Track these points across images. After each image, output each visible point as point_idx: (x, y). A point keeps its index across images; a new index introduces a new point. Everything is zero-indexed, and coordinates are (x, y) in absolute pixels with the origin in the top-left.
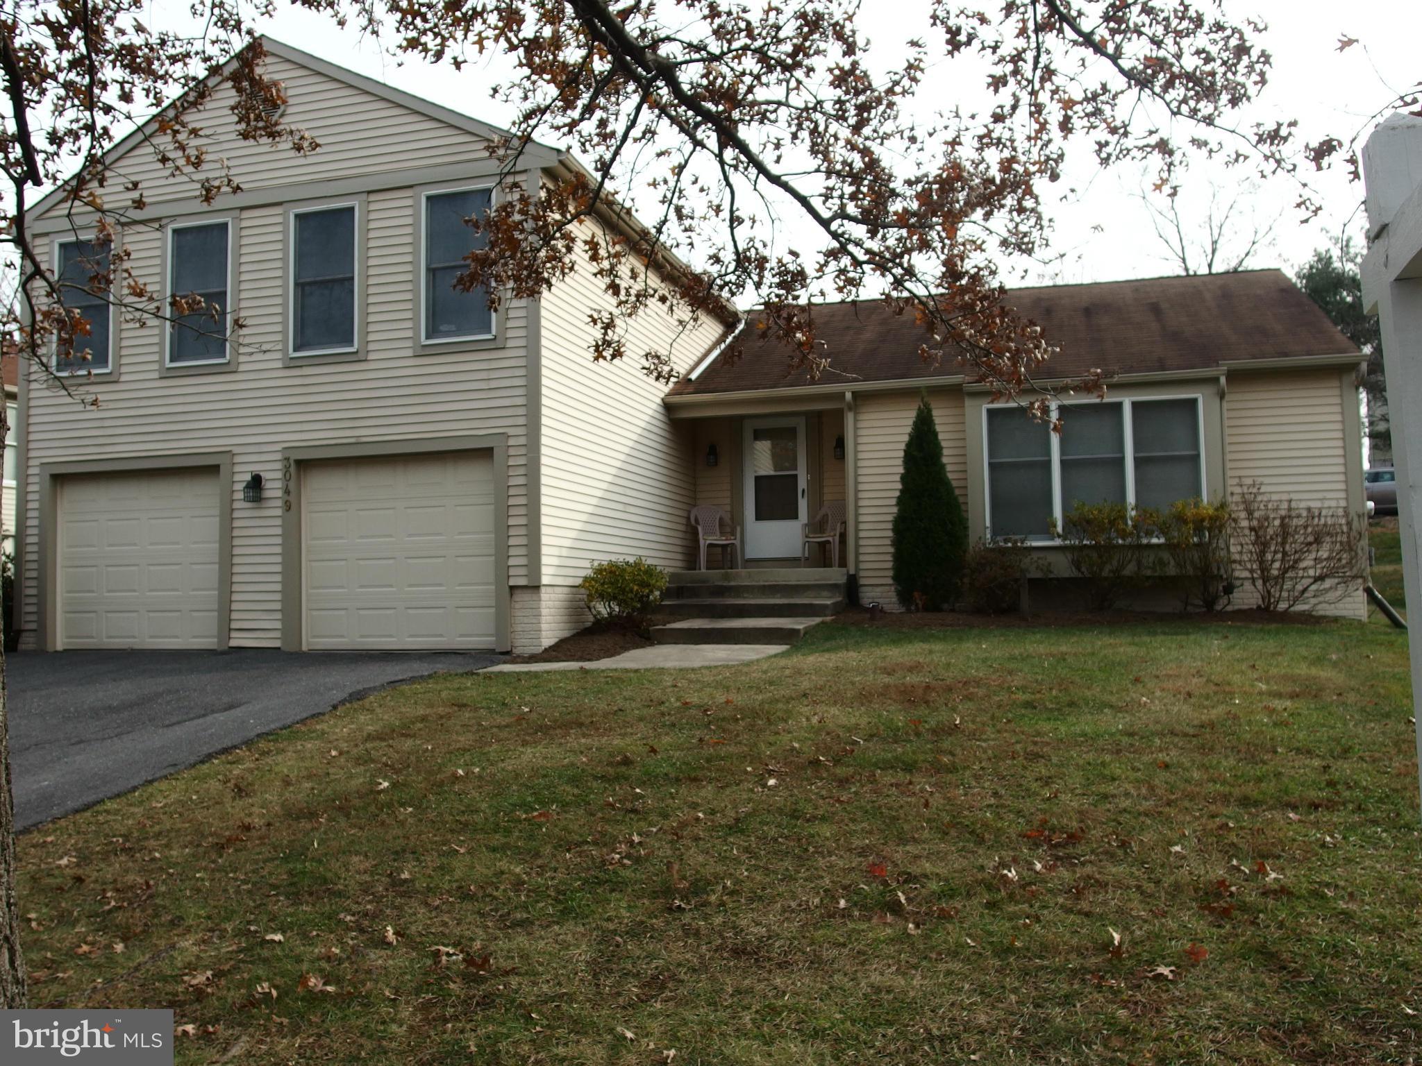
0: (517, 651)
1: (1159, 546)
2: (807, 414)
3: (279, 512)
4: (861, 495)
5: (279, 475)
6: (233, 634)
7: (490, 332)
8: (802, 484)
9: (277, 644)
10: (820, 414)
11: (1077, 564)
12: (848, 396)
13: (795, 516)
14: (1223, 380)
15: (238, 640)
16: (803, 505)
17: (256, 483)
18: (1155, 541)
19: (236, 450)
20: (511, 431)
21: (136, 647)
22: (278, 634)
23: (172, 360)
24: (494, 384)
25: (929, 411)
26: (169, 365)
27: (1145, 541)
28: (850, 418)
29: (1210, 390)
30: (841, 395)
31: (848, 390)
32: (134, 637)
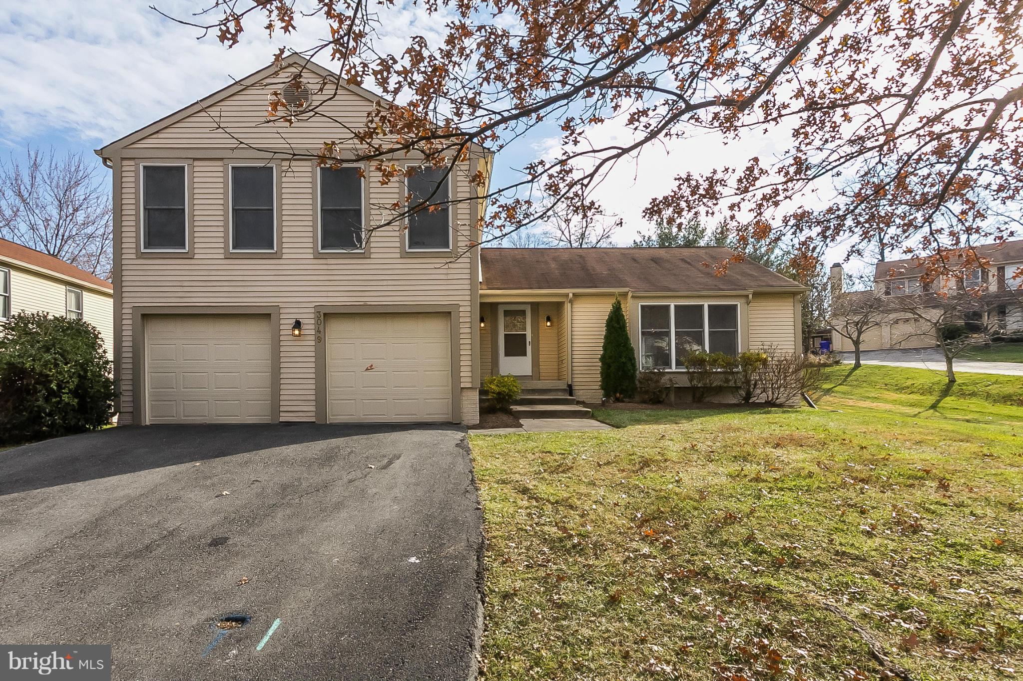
0: (465, 423)
1: (720, 372)
2: (532, 304)
3: (313, 343)
4: (574, 345)
5: (313, 321)
6: (282, 414)
7: (448, 248)
8: (529, 339)
9: (313, 420)
10: (538, 304)
11: (691, 381)
12: (571, 295)
13: (525, 354)
14: (751, 296)
15: (284, 418)
16: (529, 349)
17: (298, 325)
18: (719, 370)
19: (281, 305)
20: (461, 303)
21: (208, 422)
22: (313, 414)
23: (234, 248)
24: (450, 277)
25: (620, 304)
26: (231, 250)
27: (714, 370)
28: (568, 306)
29: (743, 300)
30: (567, 295)
31: (570, 292)
32: (206, 416)
